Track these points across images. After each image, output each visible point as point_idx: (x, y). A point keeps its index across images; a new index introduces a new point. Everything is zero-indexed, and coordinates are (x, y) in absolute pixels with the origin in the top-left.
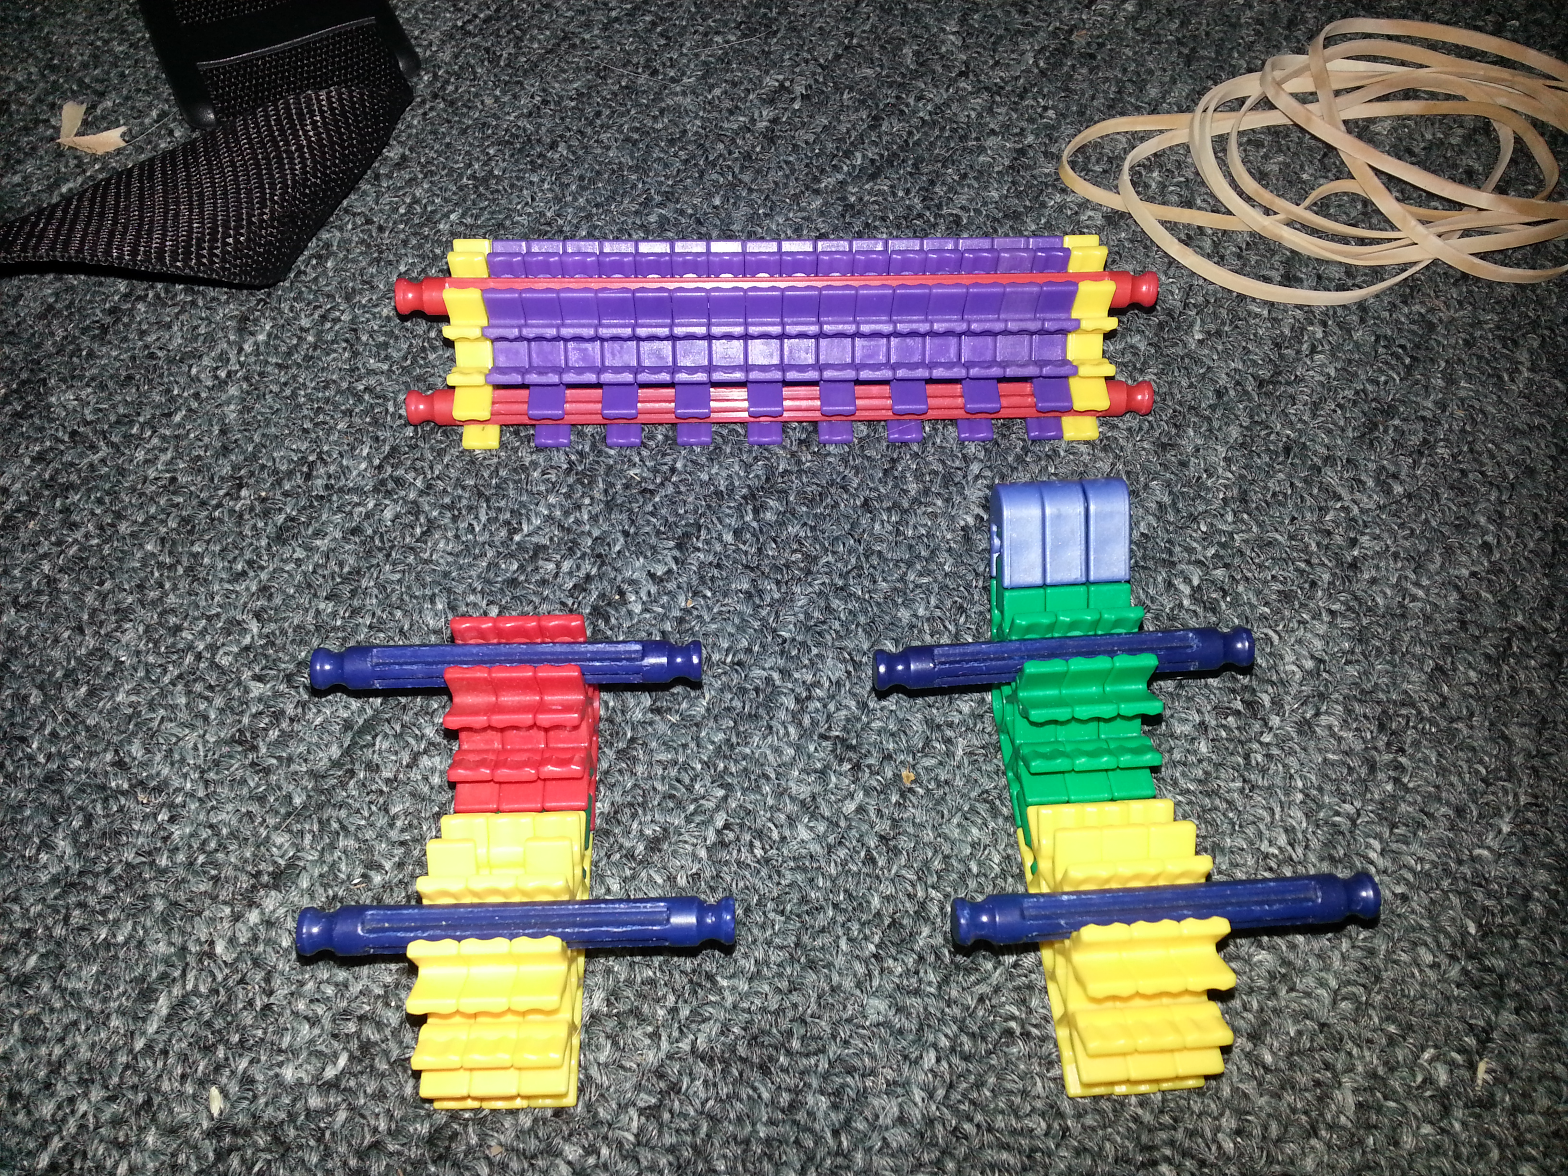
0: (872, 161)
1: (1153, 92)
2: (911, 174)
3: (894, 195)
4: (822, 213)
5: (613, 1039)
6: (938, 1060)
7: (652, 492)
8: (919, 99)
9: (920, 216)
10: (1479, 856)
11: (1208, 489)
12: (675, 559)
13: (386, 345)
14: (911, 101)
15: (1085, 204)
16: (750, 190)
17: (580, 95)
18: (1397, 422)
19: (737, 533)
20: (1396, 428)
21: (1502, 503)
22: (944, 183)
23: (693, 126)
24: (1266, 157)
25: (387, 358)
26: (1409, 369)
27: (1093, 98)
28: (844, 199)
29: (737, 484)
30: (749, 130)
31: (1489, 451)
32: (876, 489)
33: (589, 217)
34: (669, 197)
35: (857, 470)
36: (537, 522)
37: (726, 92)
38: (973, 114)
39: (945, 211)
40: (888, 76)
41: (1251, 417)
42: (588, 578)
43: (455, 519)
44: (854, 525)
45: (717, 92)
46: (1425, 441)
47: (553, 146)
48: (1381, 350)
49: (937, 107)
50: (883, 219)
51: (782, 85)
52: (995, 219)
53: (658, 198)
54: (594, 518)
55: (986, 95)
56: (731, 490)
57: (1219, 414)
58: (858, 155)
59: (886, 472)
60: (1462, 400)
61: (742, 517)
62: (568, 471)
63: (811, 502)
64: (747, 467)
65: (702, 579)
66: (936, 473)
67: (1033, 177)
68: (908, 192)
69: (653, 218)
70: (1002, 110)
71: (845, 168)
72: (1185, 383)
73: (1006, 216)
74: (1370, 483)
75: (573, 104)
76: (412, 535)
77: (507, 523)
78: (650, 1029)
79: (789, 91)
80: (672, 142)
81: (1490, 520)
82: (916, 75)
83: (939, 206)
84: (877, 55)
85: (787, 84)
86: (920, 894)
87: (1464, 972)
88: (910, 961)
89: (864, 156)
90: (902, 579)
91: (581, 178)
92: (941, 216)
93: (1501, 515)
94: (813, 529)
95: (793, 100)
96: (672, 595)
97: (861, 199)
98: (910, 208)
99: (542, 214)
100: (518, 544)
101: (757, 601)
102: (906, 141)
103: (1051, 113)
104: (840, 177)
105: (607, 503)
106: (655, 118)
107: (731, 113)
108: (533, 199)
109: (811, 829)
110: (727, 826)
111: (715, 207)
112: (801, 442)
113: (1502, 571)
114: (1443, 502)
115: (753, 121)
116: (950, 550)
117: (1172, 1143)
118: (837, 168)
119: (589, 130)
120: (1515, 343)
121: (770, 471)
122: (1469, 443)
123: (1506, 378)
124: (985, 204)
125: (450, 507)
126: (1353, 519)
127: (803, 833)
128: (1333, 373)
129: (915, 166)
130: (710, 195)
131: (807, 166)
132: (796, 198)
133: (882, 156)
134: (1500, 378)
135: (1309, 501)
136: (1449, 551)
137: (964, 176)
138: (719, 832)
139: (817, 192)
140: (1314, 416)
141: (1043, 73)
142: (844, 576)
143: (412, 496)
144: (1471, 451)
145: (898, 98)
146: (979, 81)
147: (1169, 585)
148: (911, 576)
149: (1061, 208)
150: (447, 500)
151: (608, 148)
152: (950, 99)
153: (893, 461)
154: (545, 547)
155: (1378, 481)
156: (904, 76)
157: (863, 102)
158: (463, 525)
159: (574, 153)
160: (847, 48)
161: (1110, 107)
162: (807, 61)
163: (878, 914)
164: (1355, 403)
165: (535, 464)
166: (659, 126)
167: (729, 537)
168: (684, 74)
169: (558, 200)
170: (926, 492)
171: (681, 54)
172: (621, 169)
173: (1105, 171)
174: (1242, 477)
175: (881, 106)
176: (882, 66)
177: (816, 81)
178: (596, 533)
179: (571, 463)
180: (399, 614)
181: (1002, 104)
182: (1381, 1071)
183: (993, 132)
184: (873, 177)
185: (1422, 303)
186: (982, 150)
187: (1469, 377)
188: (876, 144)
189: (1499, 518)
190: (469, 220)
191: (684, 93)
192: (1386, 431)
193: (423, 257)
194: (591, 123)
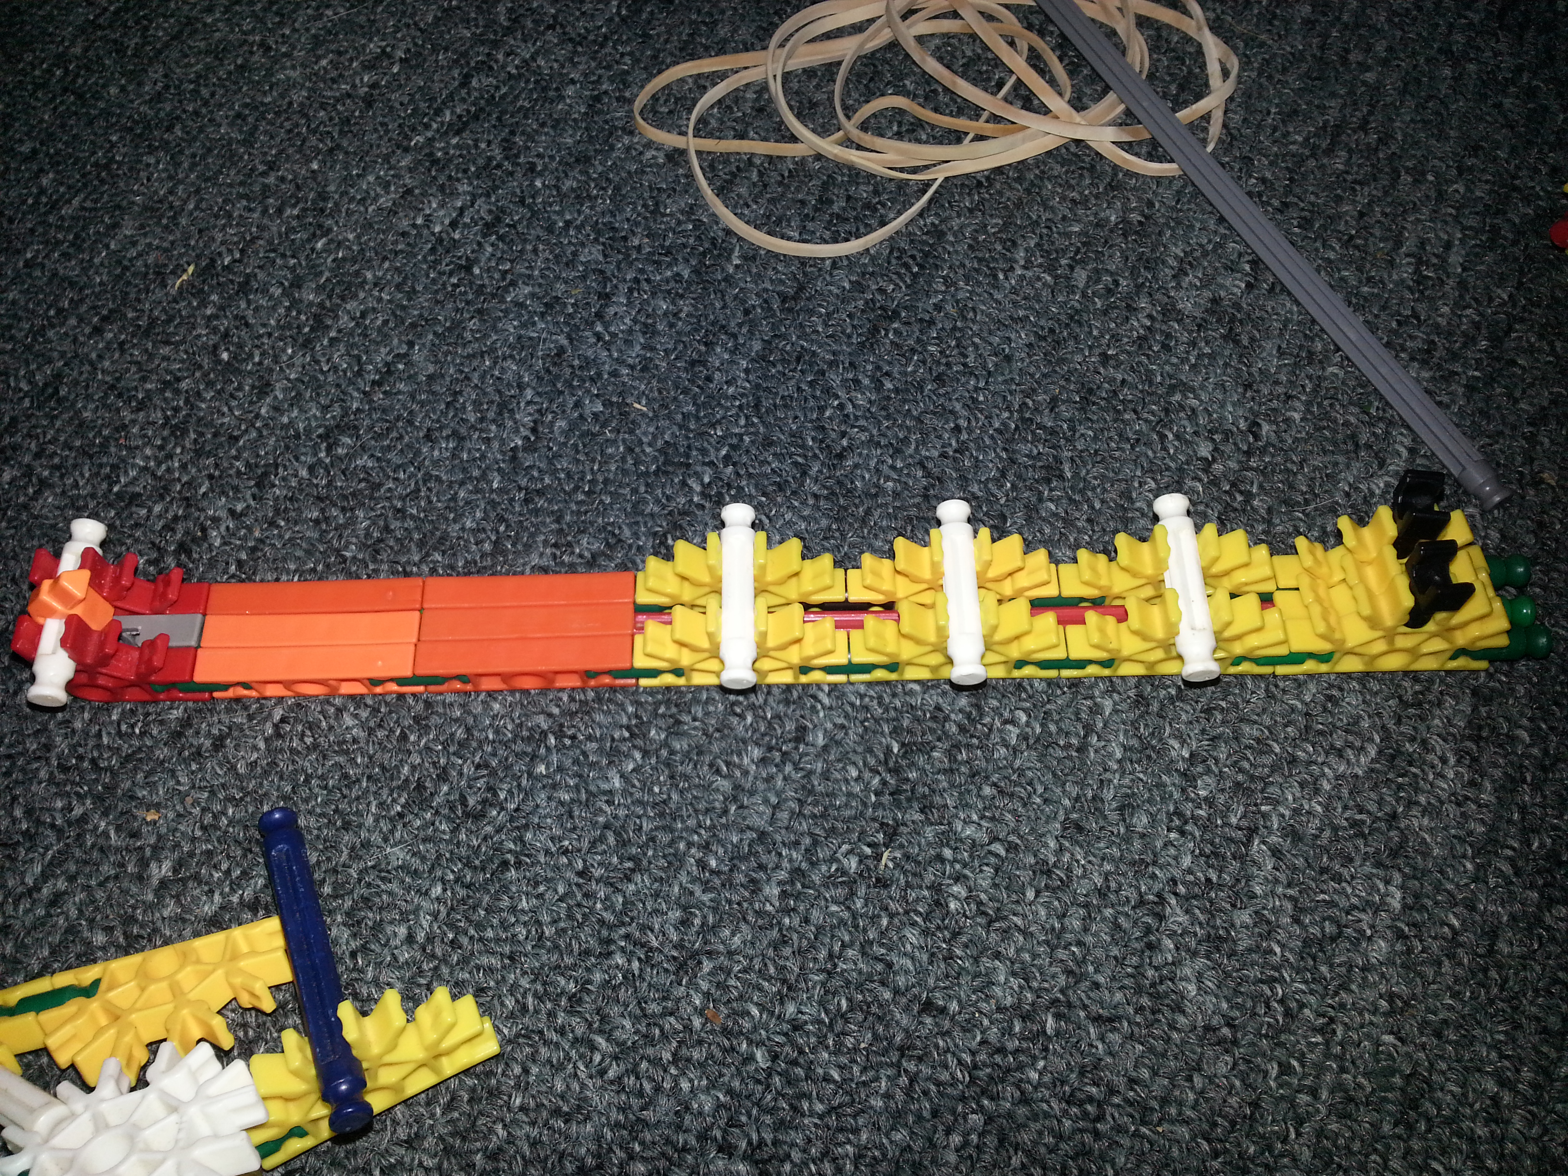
0: (460, 117)
1: (723, 31)
2: (494, 126)
3: (476, 147)
4: (410, 170)
5: (177, 897)
6: (445, 890)
7: (237, 439)
8: (508, 55)
9: (499, 166)
10: (911, 690)
11: (727, 398)
12: (254, 497)
13: (10, 327)
14: (500, 57)
15: (649, 144)
16: (347, 153)
17: (199, 76)
18: (895, 325)
19: (311, 469)
20: (895, 330)
21: (977, 389)
22: (523, 133)
23: (298, 96)
24: (818, 87)
25: (12, 338)
26: (915, 276)
27: (667, 41)
28: (431, 154)
29: (314, 424)
30: (349, 95)
31: (973, 343)
32: (438, 421)
33: (197, 191)
34: (272, 166)
35: (422, 404)
36: (133, 473)
37: (331, 62)
38: (556, 65)
39: (521, 160)
40: (481, 35)
41: (773, 330)
42: (176, 518)
43: (62, 477)
44: (418, 453)
45: (324, 62)
46: (919, 341)
47: (170, 129)
48: (894, 261)
49: (525, 61)
50: (465, 171)
51: (383, 51)
52: (567, 164)
53: (261, 168)
54: (184, 467)
55: (570, 46)
56: (308, 431)
57: (744, 330)
58: (448, 113)
59: (448, 404)
60: (957, 302)
61: (316, 454)
62: (164, 426)
63: (378, 437)
64: (325, 409)
65: (277, 511)
66: (492, 402)
67: (606, 122)
68: (489, 143)
69: (257, 188)
70: (584, 59)
71: (435, 126)
72: (718, 305)
73: (577, 161)
74: (866, 382)
75: (192, 87)
76: (26, 495)
77: (108, 477)
78: (206, 888)
79: (389, 56)
80: (278, 114)
81: (965, 406)
82: (509, 31)
83: (517, 156)
84: (473, 15)
85: (388, 49)
86: (443, 761)
87: (884, 783)
88: (428, 816)
89: (453, 113)
90: (454, 498)
91: (194, 156)
92: (518, 164)
93: (975, 400)
94: (379, 459)
95: (393, 64)
96: (250, 529)
97: (447, 153)
98: (490, 159)
99: (156, 192)
100: (117, 494)
101: (324, 527)
102: (493, 97)
103: (627, 60)
104: (429, 134)
105: (196, 451)
106: (265, 93)
107: (333, 81)
108: (149, 180)
109: (356, 716)
110: (283, 720)
111: (313, 172)
112: (374, 383)
113: (967, 449)
114: (926, 392)
115: (354, 86)
116: (499, 470)
117: (627, 937)
118: (427, 127)
119: (204, 111)
120: (1014, 243)
121: (345, 412)
122: (957, 339)
123: (1001, 276)
124: (559, 151)
125: (57, 467)
126: (847, 416)
127: (348, 721)
128: (847, 285)
129: (499, 119)
130: (309, 161)
131: (400, 126)
132: (387, 158)
133: (468, 111)
134: (995, 277)
135: (812, 403)
136: (925, 434)
137: (543, 125)
138: (276, 726)
139: (406, 150)
140: (826, 325)
141: (623, 20)
142: (403, 498)
143: (27, 459)
144: (958, 346)
145: (489, 55)
146: (564, 33)
147: (684, 483)
148: (462, 494)
149: (628, 149)
150: (56, 460)
151: (220, 125)
152: (537, 53)
153: (456, 393)
154: (139, 495)
155: (872, 378)
156: (495, 33)
157: (456, 61)
158: (69, 481)
159: (188, 133)
160: (445, 10)
161: (681, 50)
162: (408, 26)
163: (407, 780)
164: (863, 311)
165: (134, 422)
166: (268, 99)
167: (304, 473)
168: (294, 48)
169: (170, 178)
170: (482, 420)
171: (295, 30)
172: (230, 143)
173: (671, 112)
174: (758, 386)
175: (473, 64)
176: (477, 26)
177: (415, 44)
178: (185, 479)
179: (167, 419)
180: (12, 563)
181: (585, 53)
182: (804, 865)
183: (573, 82)
184: (458, 133)
185: (937, 215)
186: (561, 98)
187: (967, 279)
188: (463, 100)
189: (972, 405)
190: (88, 204)
191: (294, 67)
192: (886, 335)
193: (46, 243)
194: (206, 103)
